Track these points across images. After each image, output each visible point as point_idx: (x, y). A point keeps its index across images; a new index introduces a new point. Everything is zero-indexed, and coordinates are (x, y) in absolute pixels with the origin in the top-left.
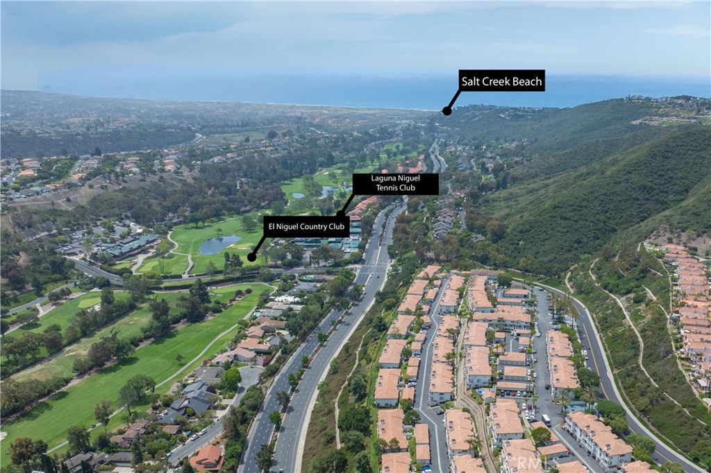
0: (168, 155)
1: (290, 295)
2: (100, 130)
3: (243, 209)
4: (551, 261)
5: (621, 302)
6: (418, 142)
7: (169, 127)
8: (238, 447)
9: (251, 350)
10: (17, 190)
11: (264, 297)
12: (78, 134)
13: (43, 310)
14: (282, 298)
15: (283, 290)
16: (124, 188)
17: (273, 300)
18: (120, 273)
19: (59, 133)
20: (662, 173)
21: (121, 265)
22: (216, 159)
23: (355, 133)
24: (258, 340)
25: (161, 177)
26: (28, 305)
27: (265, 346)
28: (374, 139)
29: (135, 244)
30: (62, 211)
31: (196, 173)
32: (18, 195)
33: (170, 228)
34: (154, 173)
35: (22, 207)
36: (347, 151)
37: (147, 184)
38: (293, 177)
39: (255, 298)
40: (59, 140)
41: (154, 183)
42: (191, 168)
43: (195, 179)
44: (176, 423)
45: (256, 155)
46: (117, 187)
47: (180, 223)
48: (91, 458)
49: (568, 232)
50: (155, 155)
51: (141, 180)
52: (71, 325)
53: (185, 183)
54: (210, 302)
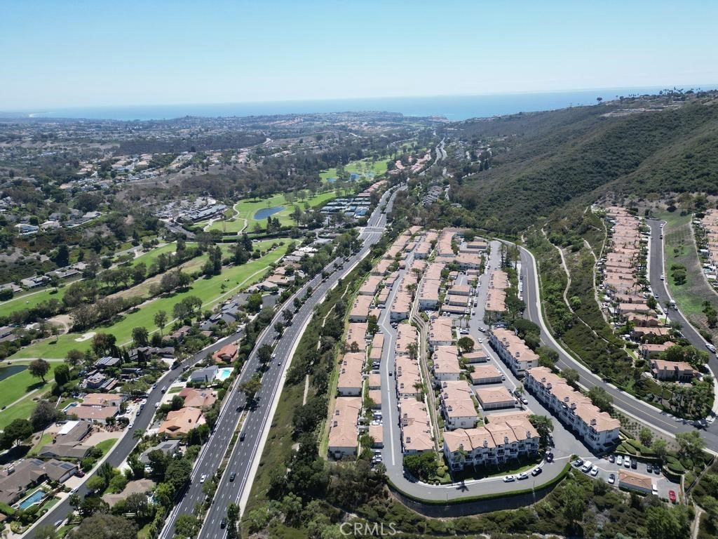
0: (242, 152)
1: (310, 246)
2: (199, 136)
3: (289, 189)
4: (511, 223)
5: (562, 252)
6: (430, 141)
7: (248, 134)
8: (248, 347)
9: (275, 283)
10: (134, 174)
11: (291, 248)
12: (184, 139)
13: (138, 254)
14: (304, 249)
15: (305, 244)
16: (208, 174)
17: (297, 250)
18: (195, 231)
19: (171, 138)
20: (615, 150)
21: (196, 225)
22: (276, 155)
23: (382, 136)
24: (281, 277)
25: (235, 167)
26: (129, 250)
27: (284, 281)
28: (395, 139)
29: (208, 212)
30: (162, 189)
31: (260, 164)
32: (134, 178)
33: (235, 201)
34: (230, 164)
35: (135, 186)
36: (373, 148)
37: (224, 172)
38: (329, 167)
39: (285, 248)
40: (171, 144)
41: (228, 171)
42: (257, 160)
43: (259, 168)
44: (210, 329)
45: (305, 152)
46: (202, 174)
47: (243, 198)
48: (147, 350)
49: (528, 199)
50: (233, 152)
51: (220, 169)
52: (154, 263)
53: (250, 170)
54: (252, 251)
